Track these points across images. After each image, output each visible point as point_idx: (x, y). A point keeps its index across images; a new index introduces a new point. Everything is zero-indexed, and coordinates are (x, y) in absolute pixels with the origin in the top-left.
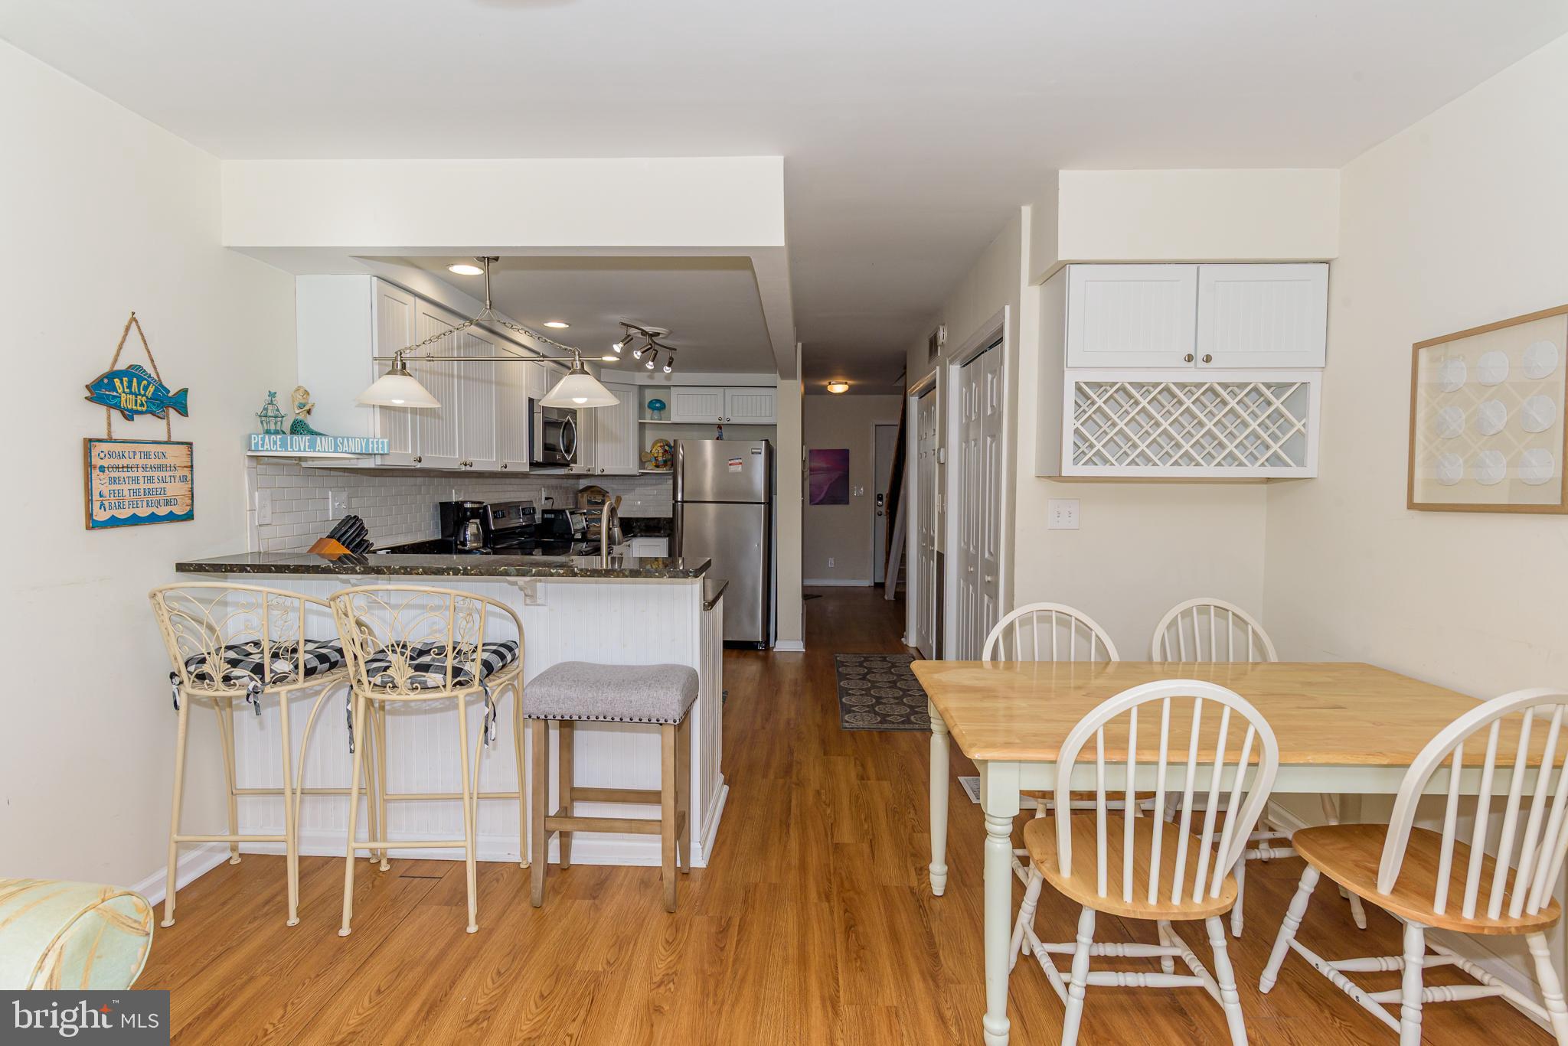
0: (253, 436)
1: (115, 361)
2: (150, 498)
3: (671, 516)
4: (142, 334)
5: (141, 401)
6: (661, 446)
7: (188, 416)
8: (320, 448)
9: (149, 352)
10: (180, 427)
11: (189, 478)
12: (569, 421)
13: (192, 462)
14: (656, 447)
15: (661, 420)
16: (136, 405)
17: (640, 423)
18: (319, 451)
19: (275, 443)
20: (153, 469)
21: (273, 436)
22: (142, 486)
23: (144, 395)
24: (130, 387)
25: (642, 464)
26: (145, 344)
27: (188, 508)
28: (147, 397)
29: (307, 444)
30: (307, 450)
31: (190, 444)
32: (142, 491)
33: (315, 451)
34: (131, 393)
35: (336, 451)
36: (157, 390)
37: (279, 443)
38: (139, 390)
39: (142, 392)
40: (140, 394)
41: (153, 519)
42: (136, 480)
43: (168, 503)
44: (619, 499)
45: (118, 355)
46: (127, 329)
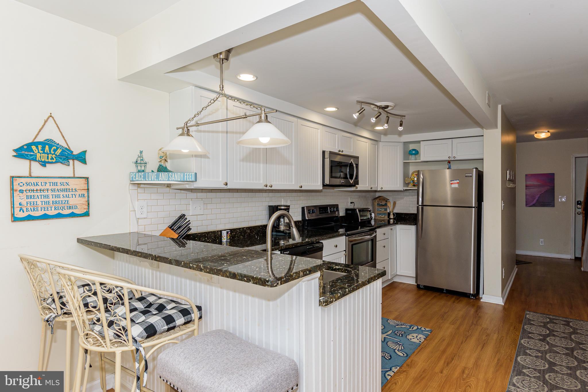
0: (131, 173)
1: (36, 137)
2: (57, 206)
3: (416, 213)
4: (56, 124)
5: (52, 157)
6: (416, 175)
7: (86, 164)
8: (161, 179)
9: (61, 133)
10: (80, 169)
11: (86, 195)
12: (352, 162)
13: (88, 186)
14: (413, 175)
15: (416, 160)
16: (48, 158)
17: (404, 162)
18: (160, 180)
19: (141, 176)
20: (59, 191)
21: (140, 173)
22: (51, 200)
23: (54, 154)
24: (43, 149)
25: (406, 184)
26: (59, 129)
27: (85, 211)
28: (56, 155)
29: (155, 177)
30: (155, 180)
31: (87, 179)
32: (51, 202)
33: (158, 180)
34: (44, 153)
35: (168, 180)
36: (63, 151)
37: (142, 177)
38: (50, 151)
39: (52, 152)
40: (51, 154)
41: (59, 216)
42: (47, 197)
43: (70, 208)
44: (395, 203)
45: (38, 135)
46: (46, 122)
